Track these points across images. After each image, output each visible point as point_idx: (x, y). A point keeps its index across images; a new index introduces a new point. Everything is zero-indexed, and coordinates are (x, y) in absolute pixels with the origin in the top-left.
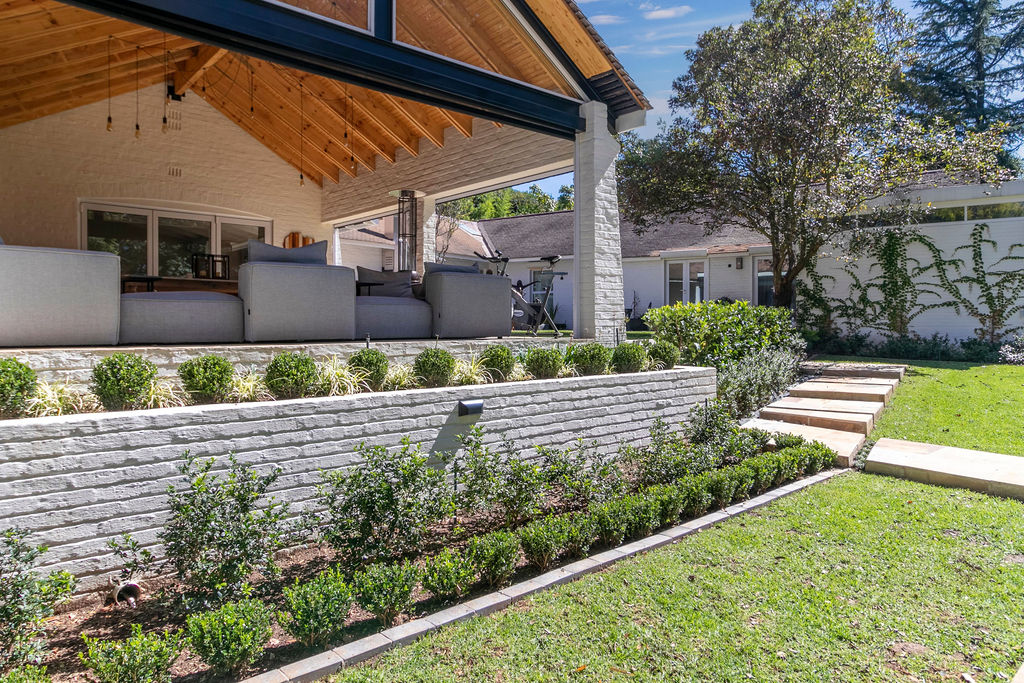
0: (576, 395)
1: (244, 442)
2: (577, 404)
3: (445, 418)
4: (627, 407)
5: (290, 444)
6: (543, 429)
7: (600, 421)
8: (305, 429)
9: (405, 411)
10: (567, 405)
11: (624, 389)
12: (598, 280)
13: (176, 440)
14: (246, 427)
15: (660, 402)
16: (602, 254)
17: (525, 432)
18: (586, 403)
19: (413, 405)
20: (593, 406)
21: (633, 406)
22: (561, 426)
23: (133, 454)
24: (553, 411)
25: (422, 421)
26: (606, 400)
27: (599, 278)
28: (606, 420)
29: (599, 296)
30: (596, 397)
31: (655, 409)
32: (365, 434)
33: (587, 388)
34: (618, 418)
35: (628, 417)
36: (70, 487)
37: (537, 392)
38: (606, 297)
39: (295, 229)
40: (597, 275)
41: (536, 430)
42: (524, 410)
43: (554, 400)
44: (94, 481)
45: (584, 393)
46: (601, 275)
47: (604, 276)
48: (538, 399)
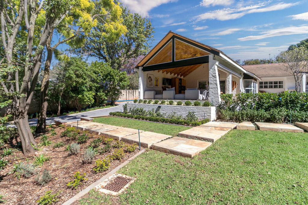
0: (174, 107)
2: (175, 109)
3: (157, 108)
4: (185, 111)
6: (169, 111)
7: (179, 112)
9: (153, 106)
11: (184, 108)
17: (166, 111)
18: (176, 109)
26: (180, 109)
28: (180, 112)
34: (183, 112)
35: (185, 113)
45: (176, 108)
46: (211, 88)
47: (212, 88)
48: (169, 107)
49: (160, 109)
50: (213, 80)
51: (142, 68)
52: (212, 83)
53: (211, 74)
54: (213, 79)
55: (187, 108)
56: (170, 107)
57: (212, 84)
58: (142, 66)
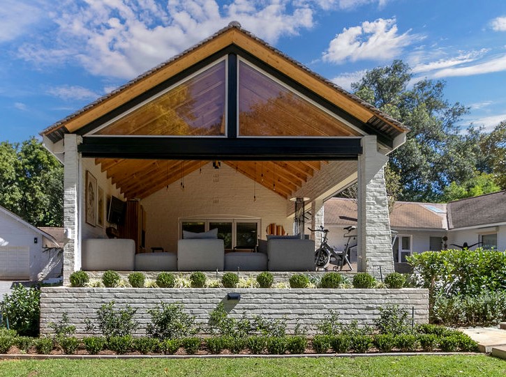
1: (137, 300)
2: (301, 301)
3: (220, 300)
4: (340, 306)
5: (153, 303)
6: (277, 311)
7: (318, 311)
8: (158, 298)
9: (200, 296)
10: (294, 301)
11: (339, 296)
12: (368, 239)
13: (116, 297)
14: (138, 295)
15: (370, 305)
16: (373, 223)
17: (265, 311)
18: (308, 301)
19: (204, 293)
20: (313, 303)
21: (346, 306)
22: (290, 311)
23: (103, 300)
24: (284, 303)
25: (209, 301)
26: (323, 301)
27: (370, 237)
28: (323, 311)
29: (369, 248)
30: (316, 299)
31: (365, 309)
32: (182, 303)
33: (309, 294)
35: (342, 312)
36: (87, 307)
37: (273, 293)
38: (375, 248)
39: (272, 222)
40: (368, 236)
41: (273, 311)
42: (266, 301)
43: (284, 298)
44: (93, 307)
45: (307, 296)
46: (372, 236)
47: (374, 236)
48: (276, 296)
49: (238, 306)
50: (376, 211)
51: (80, 140)
52: (376, 220)
53: (371, 194)
54: (378, 208)
55: (350, 296)
56: (279, 296)
57: (374, 223)
58: (78, 132)
